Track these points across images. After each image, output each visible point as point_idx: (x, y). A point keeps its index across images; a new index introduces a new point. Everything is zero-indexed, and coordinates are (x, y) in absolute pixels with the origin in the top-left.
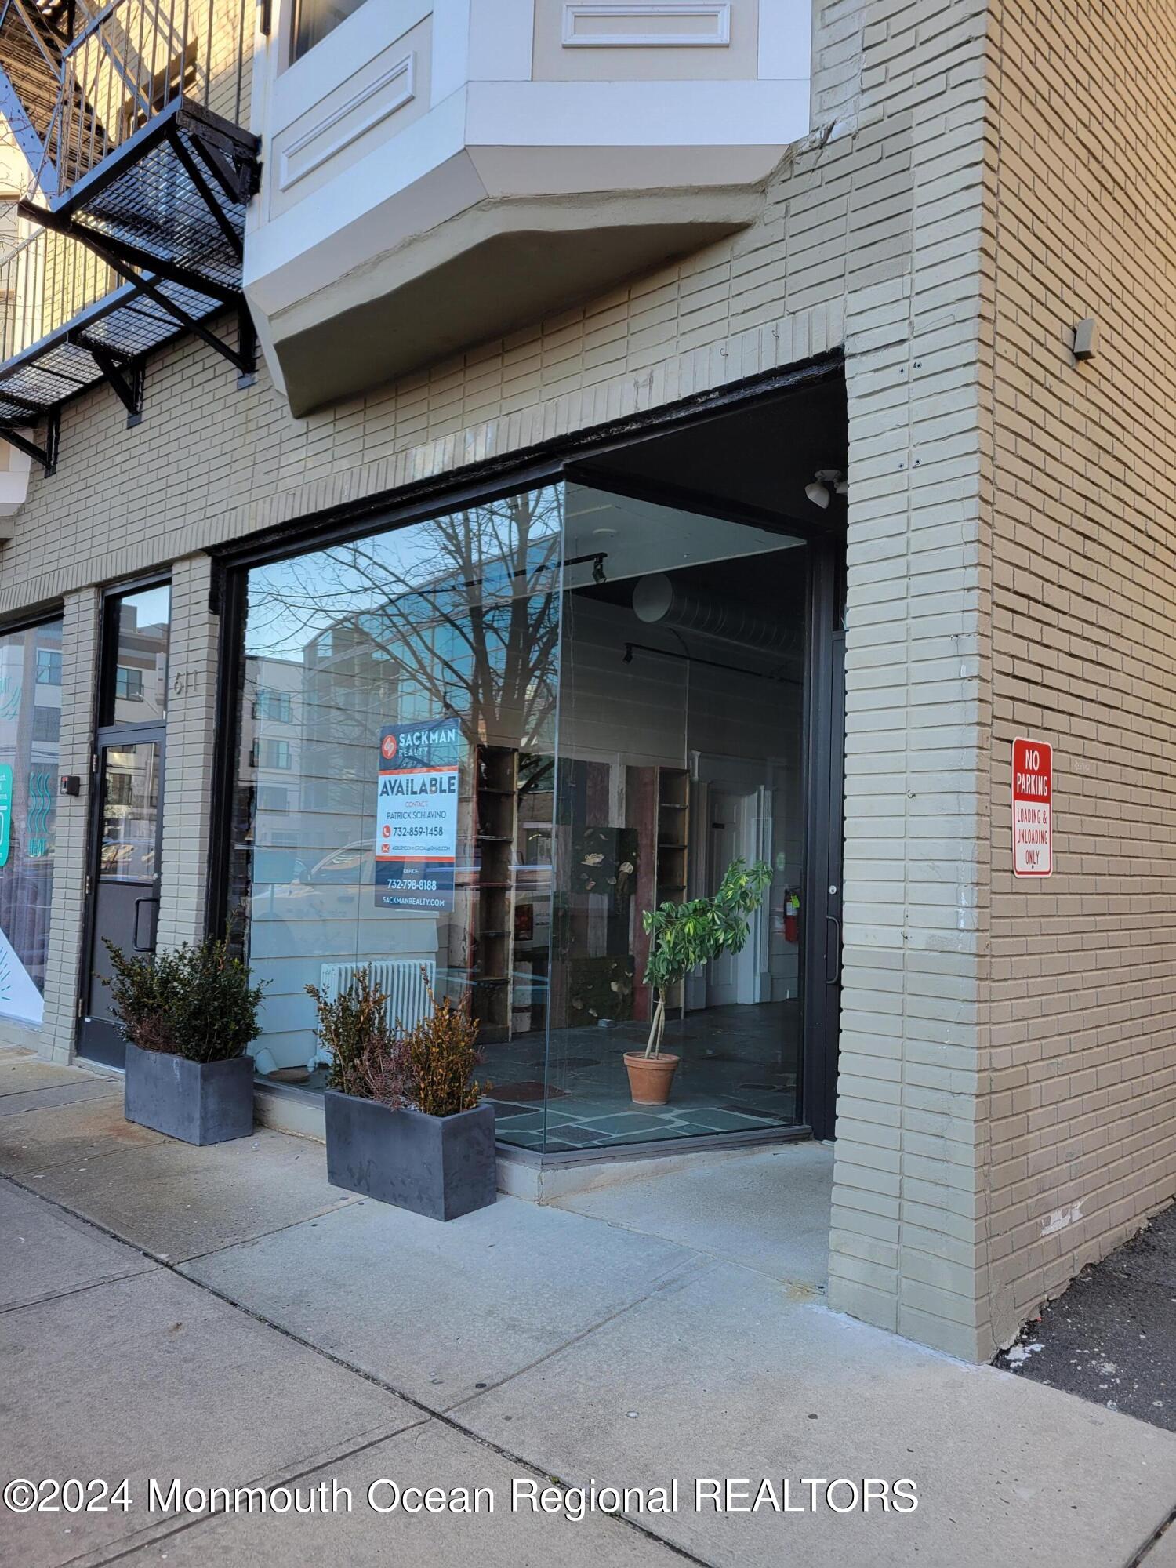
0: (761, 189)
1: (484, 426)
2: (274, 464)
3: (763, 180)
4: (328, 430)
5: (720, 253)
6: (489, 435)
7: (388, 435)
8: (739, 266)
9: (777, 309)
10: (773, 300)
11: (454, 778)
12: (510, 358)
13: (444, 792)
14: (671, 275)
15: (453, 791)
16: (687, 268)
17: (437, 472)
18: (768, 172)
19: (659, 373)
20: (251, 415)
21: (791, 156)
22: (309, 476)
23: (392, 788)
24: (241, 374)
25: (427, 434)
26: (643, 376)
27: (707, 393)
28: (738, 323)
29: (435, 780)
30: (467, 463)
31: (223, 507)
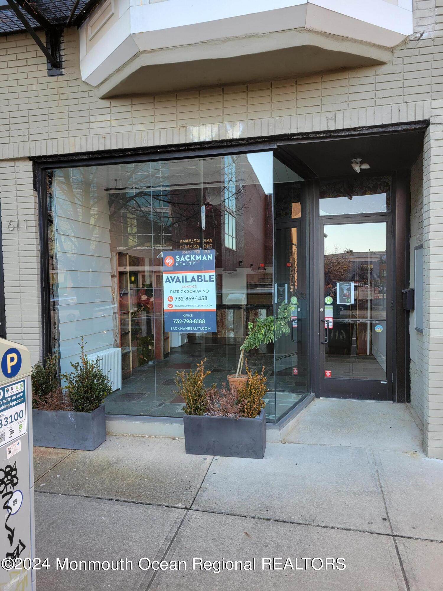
0: (392, 50)
1: (238, 123)
2: (86, 120)
3: (394, 47)
4: (129, 108)
5: (371, 72)
6: (241, 128)
7: (173, 117)
8: (380, 79)
9: (399, 100)
10: (397, 96)
11: (213, 275)
12: (250, 95)
13: (207, 281)
14: (345, 75)
15: (213, 281)
16: (352, 74)
17: (208, 140)
18: (396, 44)
19: (339, 116)
20: (62, 91)
21: (406, 41)
22: (114, 130)
23: (173, 280)
24: (50, 67)
25: (200, 121)
26: (330, 115)
27: (363, 127)
28: (379, 102)
29: (201, 276)
30: (227, 138)
31: (45, 136)
